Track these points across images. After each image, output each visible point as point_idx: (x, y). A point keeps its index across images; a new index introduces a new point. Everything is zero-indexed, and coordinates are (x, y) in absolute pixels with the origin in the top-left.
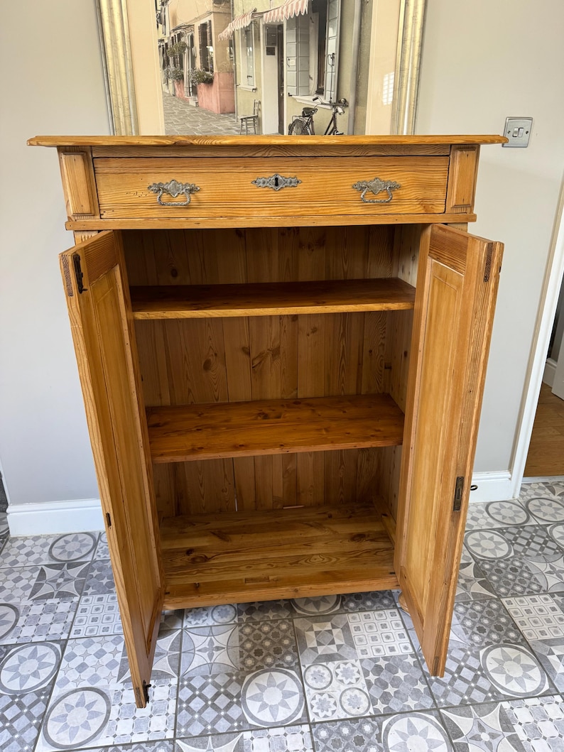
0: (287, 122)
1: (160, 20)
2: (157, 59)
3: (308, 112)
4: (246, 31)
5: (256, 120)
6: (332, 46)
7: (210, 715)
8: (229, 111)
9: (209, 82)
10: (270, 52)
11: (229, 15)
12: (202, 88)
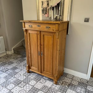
0: (54, 18)
1: (42, 7)
2: (41, 11)
3: (57, 17)
4: (50, 8)
5: (51, 18)
6: (60, 9)
7: (26, 81)
8: (48, 17)
9: (46, 13)
10: (53, 10)
11: (49, 6)
12: (46, 14)
